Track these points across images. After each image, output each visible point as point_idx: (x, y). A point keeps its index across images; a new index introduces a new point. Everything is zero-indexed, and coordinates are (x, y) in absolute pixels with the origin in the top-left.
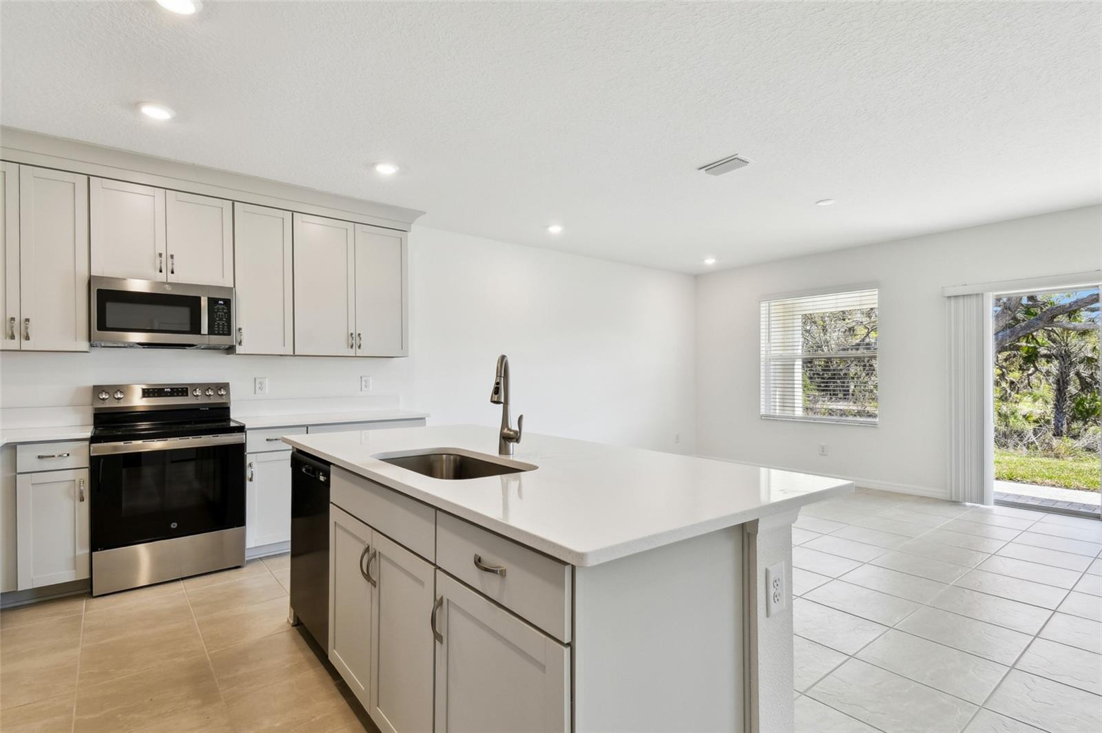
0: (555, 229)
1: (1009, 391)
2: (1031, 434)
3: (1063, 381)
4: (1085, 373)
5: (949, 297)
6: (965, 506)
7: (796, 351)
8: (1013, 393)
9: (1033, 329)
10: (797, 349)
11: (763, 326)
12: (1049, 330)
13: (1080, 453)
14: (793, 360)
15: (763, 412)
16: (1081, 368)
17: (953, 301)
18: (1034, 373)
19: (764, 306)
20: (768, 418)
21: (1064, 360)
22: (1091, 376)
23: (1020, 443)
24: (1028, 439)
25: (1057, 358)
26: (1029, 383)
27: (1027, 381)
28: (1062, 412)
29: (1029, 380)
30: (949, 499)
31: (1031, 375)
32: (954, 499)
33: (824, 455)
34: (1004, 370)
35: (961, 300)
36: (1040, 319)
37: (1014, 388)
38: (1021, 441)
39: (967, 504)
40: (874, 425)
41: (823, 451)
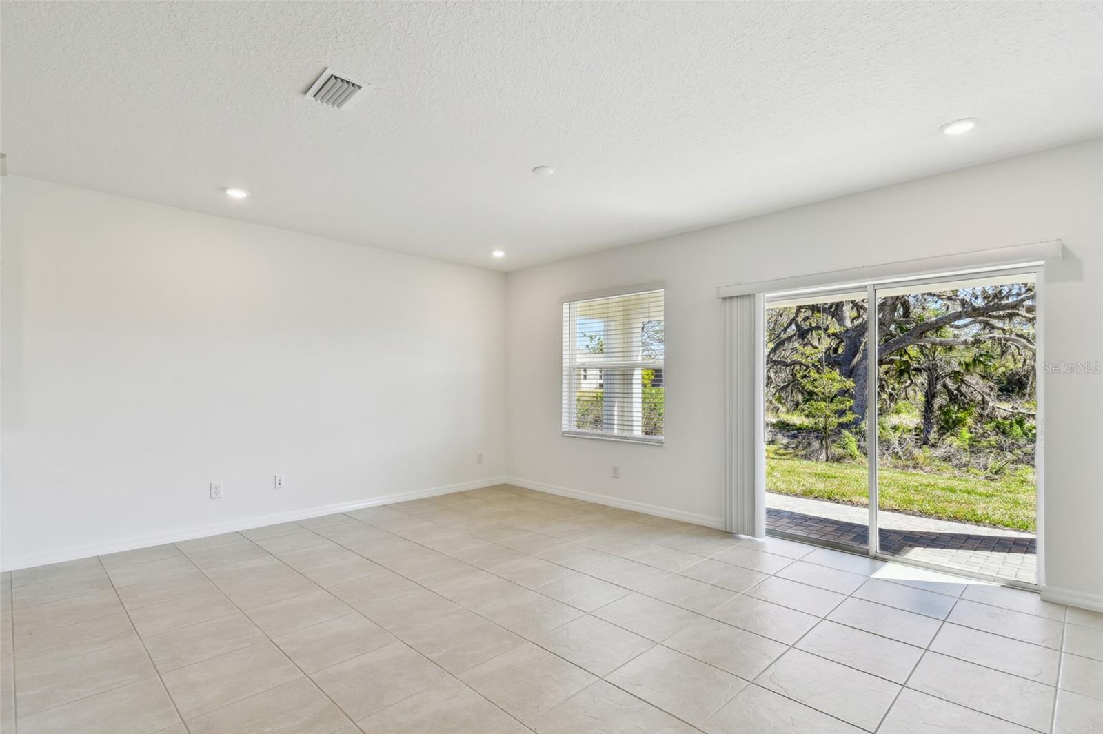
0: (237, 194)
1: (889, 402)
2: (896, 444)
3: (931, 394)
4: (952, 385)
5: (724, 299)
6: (740, 539)
7: (635, 358)
8: (892, 404)
9: (904, 344)
10: (637, 356)
11: (565, 330)
12: (921, 345)
13: (937, 463)
14: (633, 367)
15: (565, 428)
16: (948, 381)
17: (727, 302)
18: (910, 385)
19: (566, 307)
20: (569, 435)
21: (931, 373)
22: (958, 389)
23: (887, 454)
24: (894, 449)
25: (925, 371)
26: (906, 395)
27: (904, 393)
28: (930, 422)
29: (906, 392)
30: (723, 530)
31: (907, 387)
32: (728, 531)
33: (617, 477)
34: (884, 382)
35: (735, 302)
36: (911, 334)
37: (893, 399)
38: (887, 450)
39: (742, 536)
40: (660, 444)
41: (616, 474)
